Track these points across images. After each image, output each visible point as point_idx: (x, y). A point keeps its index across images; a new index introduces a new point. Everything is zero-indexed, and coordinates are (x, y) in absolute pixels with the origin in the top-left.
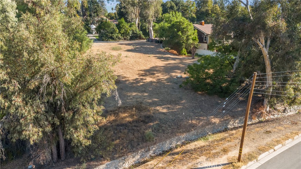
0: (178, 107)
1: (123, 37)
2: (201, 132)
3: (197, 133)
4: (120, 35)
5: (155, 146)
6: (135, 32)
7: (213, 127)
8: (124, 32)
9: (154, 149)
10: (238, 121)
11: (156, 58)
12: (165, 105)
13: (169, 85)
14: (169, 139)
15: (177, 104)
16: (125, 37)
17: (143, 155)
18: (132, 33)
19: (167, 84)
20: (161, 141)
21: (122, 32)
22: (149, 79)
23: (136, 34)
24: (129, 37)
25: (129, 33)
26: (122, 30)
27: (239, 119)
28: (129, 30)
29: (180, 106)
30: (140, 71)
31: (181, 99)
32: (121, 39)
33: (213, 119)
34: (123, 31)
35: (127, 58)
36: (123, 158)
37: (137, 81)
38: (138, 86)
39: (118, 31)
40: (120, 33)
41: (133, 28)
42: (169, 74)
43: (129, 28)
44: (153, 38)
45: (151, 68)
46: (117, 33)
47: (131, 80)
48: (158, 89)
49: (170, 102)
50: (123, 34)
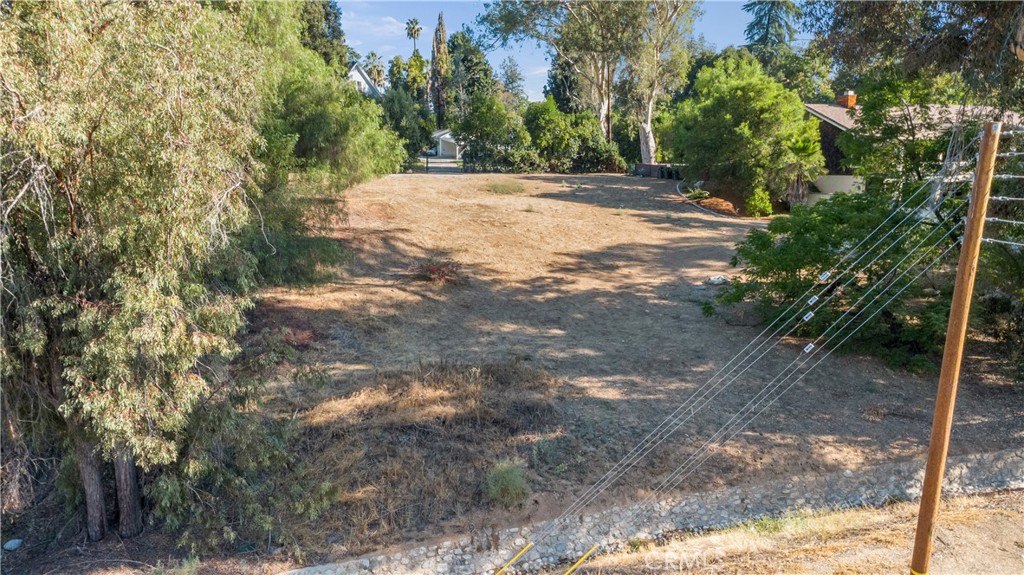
0: (673, 386)
1: (549, 160)
2: (764, 497)
3: (743, 500)
4: (534, 155)
5: (526, 530)
6: (591, 143)
7: (830, 485)
8: (551, 142)
9: (519, 541)
10: (965, 470)
11: (643, 219)
12: (625, 373)
13: (665, 306)
14: (599, 510)
15: (676, 374)
16: (553, 161)
17: (463, 562)
18: (580, 146)
19: (656, 301)
20: (556, 510)
21: (544, 143)
22: (585, 283)
23: (594, 150)
24: (568, 163)
25: (567, 145)
26: (545, 134)
27: (970, 461)
28: (567, 136)
29: (688, 382)
30: (563, 257)
31: (700, 357)
32: (539, 166)
33: (831, 449)
34: (546, 139)
35: (529, 214)
36: (366, 563)
37: (536, 285)
38: (536, 302)
39: (530, 139)
40: (537, 146)
41: (586, 130)
42: (677, 270)
43: (570, 129)
44: (653, 163)
45: (609, 248)
46: (526, 145)
47: (517, 282)
48: (616, 316)
49: (649, 364)
50: (546, 148)
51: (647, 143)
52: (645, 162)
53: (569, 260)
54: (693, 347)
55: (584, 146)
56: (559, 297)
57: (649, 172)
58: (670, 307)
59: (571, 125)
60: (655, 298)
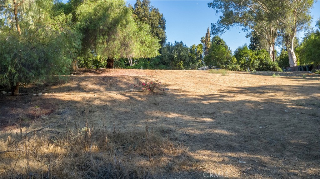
4: (238, 67)
6: (264, 62)
8: (246, 61)
18: (259, 63)
21: (242, 62)
22: (241, 97)
23: (266, 65)
25: (253, 62)
26: (243, 58)
28: (253, 59)
34: (244, 60)
35: (223, 76)
37: (207, 97)
39: (236, 60)
40: (239, 63)
41: (262, 56)
42: (310, 94)
43: (254, 56)
44: (295, 65)
45: (264, 86)
46: (234, 63)
47: (197, 96)
48: (259, 113)
50: (243, 64)
51: (292, 57)
52: (291, 66)
53: (236, 89)
55: (262, 63)
56: (220, 103)
57: (294, 69)
58: (306, 110)
59: (255, 55)
60: (293, 105)
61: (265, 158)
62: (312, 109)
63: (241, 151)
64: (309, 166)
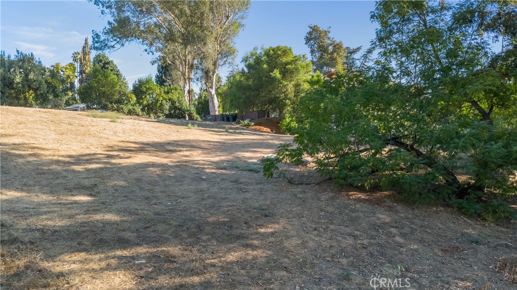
4: (138, 109)
6: (177, 104)
8: (150, 102)
11: (207, 131)
13: (222, 174)
18: (170, 106)
19: (214, 171)
21: (145, 102)
22: (142, 159)
23: (179, 109)
25: (161, 104)
26: (145, 97)
28: (161, 99)
29: (254, 248)
39: (135, 99)
40: (140, 104)
41: (175, 96)
42: (233, 153)
43: (163, 94)
44: (217, 113)
45: (175, 141)
46: (132, 102)
48: (167, 182)
49: (199, 227)
50: (146, 106)
51: (213, 101)
52: (212, 114)
53: (132, 145)
54: (257, 205)
55: (173, 106)
57: (215, 118)
58: (228, 174)
59: (164, 93)
60: (213, 169)
61: (174, 250)
62: (234, 174)
63: (138, 245)
64: (229, 250)
